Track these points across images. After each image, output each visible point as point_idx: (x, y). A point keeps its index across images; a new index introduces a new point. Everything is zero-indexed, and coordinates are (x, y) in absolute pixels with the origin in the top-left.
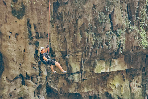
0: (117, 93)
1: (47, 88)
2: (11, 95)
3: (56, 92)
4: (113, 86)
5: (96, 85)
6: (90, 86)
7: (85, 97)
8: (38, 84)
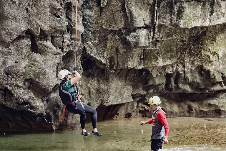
0: (221, 67)
1: (84, 58)
2: (7, 74)
3: (103, 67)
4: (214, 55)
5: (179, 53)
6: (169, 54)
7: (157, 75)
8: (65, 50)
